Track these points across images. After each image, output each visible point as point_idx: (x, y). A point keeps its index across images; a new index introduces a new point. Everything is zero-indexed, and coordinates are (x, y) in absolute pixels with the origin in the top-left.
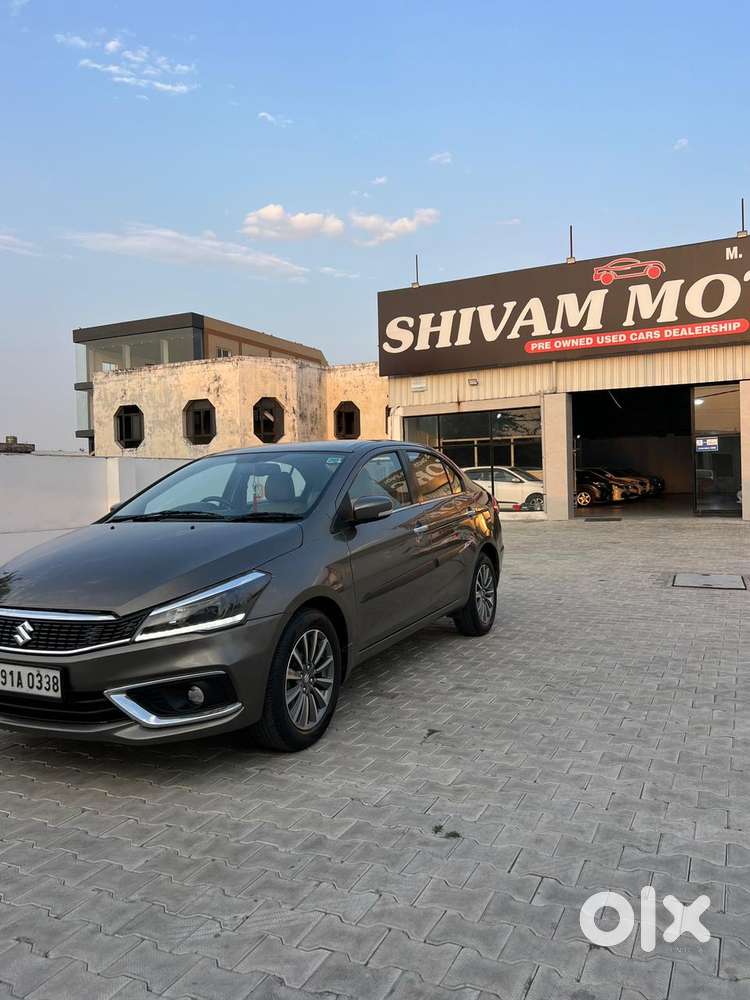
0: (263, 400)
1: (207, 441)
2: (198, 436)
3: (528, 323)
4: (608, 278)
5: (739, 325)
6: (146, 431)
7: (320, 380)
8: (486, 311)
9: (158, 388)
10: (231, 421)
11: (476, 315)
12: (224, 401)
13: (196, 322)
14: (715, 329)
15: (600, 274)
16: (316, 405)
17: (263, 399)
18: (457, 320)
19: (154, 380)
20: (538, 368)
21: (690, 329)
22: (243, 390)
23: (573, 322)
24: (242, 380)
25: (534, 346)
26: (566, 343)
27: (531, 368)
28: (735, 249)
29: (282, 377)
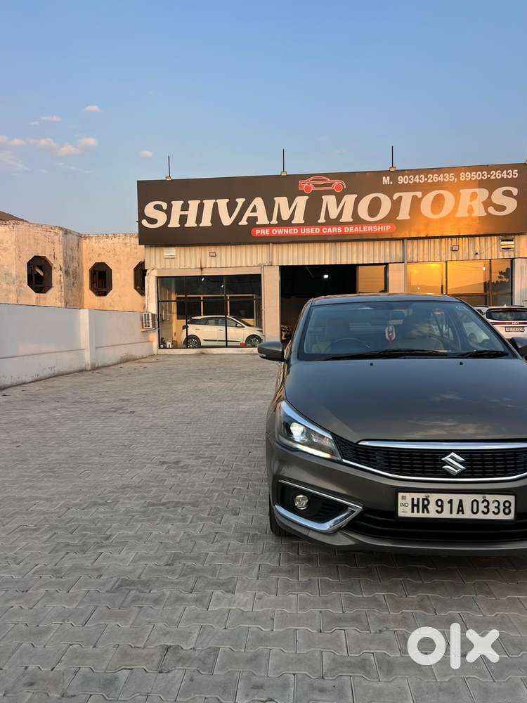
0: (36, 258)
3: (254, 214)
4: (308, 188)
5: (390, 227)
7: (78, 245)
8: (223, 204)
11: (215, 205)
14: (376, 229)
15: (303, 185)
16: (75, 265)
17: (35, 256)
18: (201, 207)
20: (259, 247)
21: (360, 228)
22: (19, 250)
23: (285, 217)
24: (17, 240)
25: (258, 232)
26: (280, 231)
27: (254, 246)
28: (388, 178)
29: (50, 240)
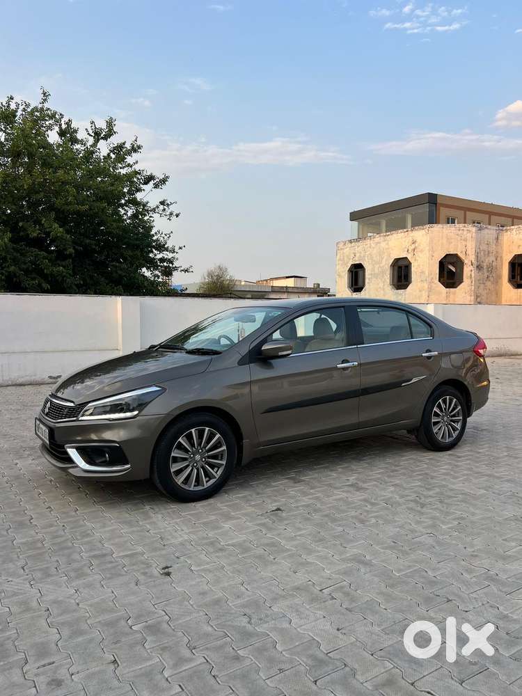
1: (405, 287)
2: (400, 284)
6: (367, 281)
7: (497, 238)
9: (375, 251)
10: (423, 272)
12: (417, 258)
13: (432, 199)
16: (492, 258)
17: (447, 255)
19: (373, 245)
22: (432, 249)
24: (431, 242)
29: (463, 238)
